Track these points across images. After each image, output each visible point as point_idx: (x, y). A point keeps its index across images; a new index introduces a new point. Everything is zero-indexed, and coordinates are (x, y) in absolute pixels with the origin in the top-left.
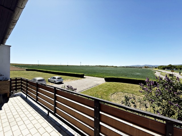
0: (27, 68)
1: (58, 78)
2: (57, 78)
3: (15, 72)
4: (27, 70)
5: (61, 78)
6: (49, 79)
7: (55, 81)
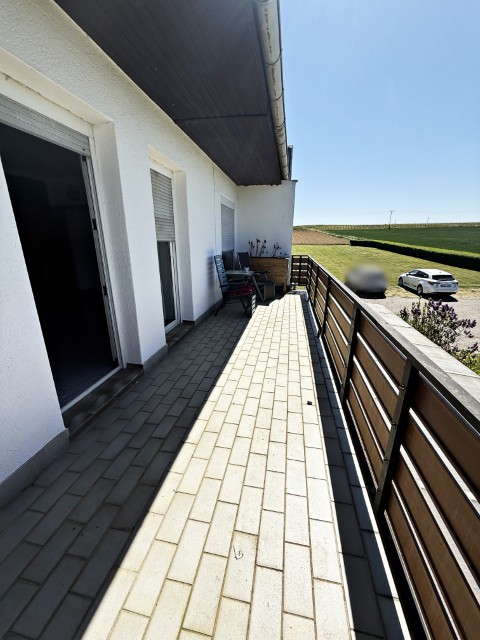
0: (354, 239)
1: (435, 277)
2: (430, 275)
3: (325, 247)
4: (353, 243)
5: (449, 277)
6: (403, 275)
7: (420, 286)
